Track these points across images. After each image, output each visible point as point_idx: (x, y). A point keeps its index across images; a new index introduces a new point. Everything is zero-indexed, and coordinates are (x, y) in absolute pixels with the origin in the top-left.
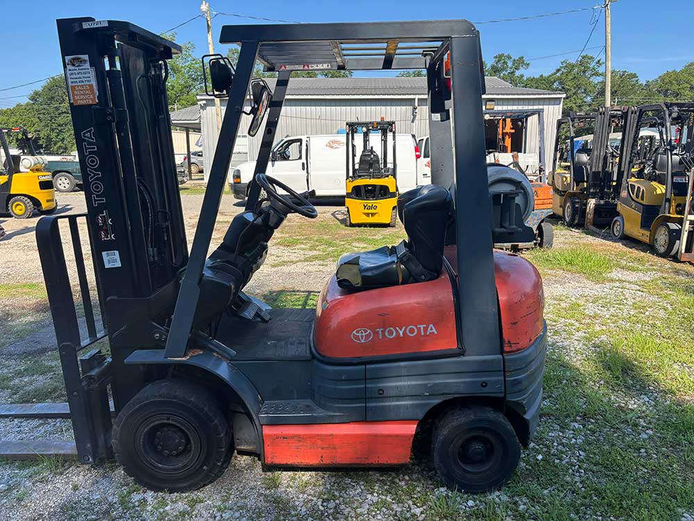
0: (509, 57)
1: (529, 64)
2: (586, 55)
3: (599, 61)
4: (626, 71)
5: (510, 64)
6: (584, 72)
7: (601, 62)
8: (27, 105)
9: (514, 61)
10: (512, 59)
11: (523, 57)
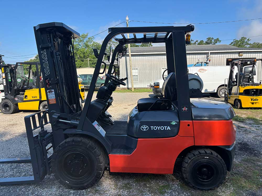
0: (213, 39)
1: (221, 41)
2: (243, 37)
3: (248, 39)
4: (259, 43)
5: (213, 41)
6: (243, 43)
7: (249, 39)
8: (34, 60)
9: (215, 40)
10: (214, 39)
11: (218, 39)
